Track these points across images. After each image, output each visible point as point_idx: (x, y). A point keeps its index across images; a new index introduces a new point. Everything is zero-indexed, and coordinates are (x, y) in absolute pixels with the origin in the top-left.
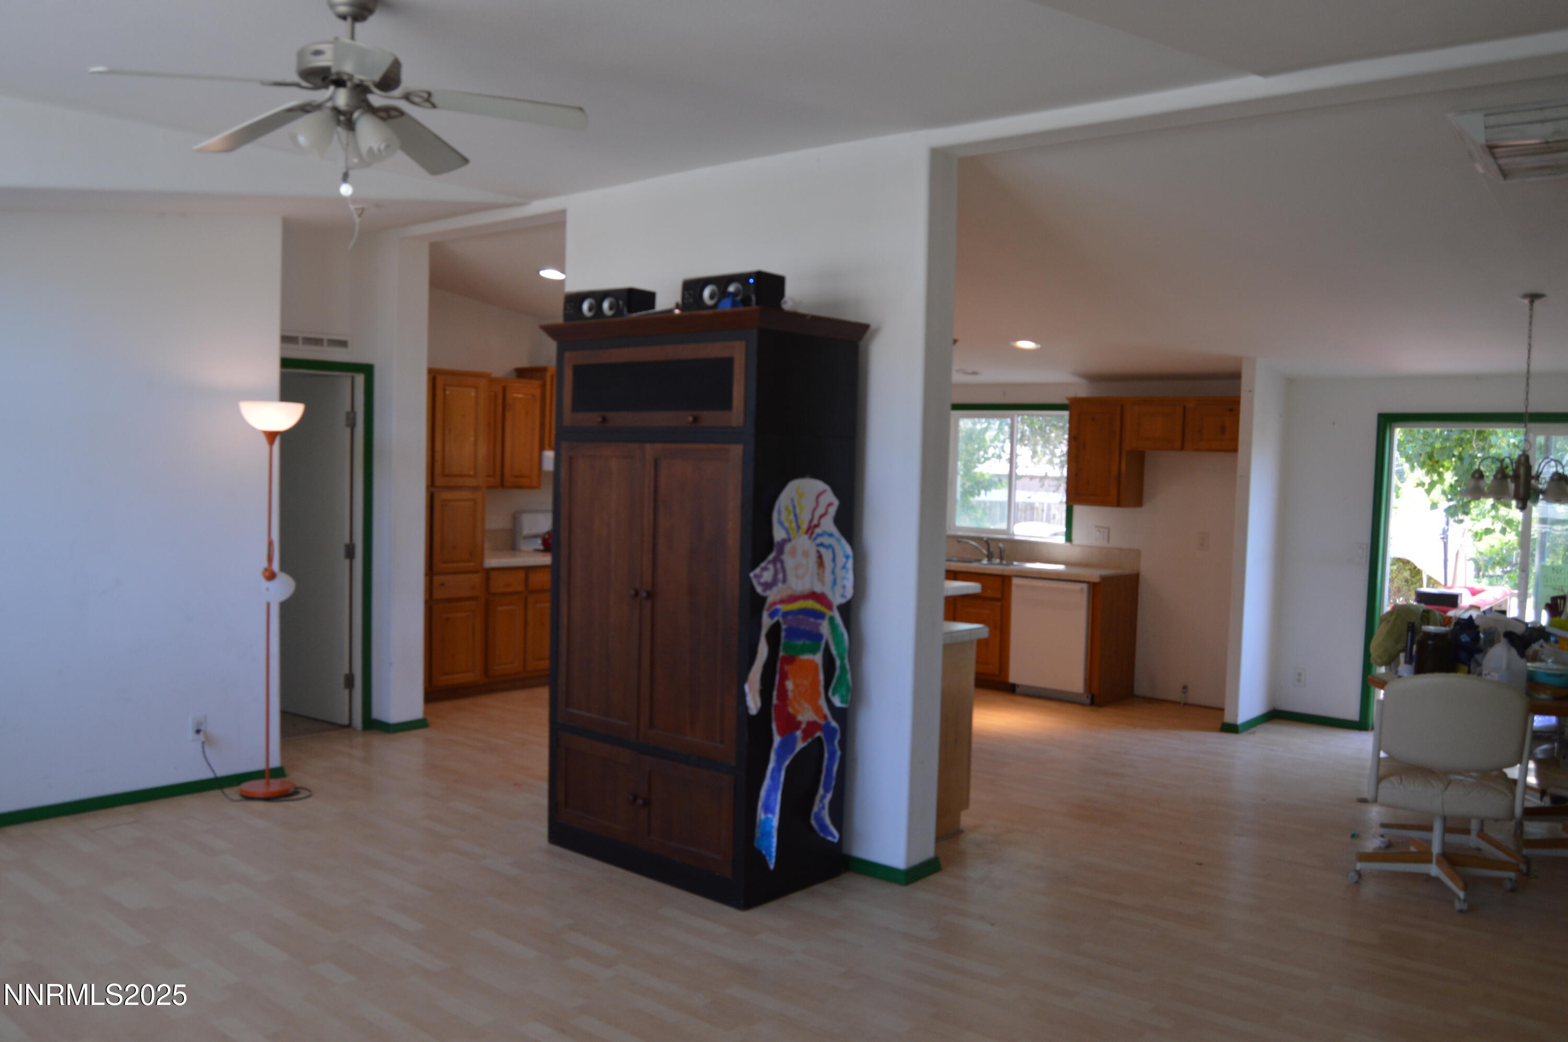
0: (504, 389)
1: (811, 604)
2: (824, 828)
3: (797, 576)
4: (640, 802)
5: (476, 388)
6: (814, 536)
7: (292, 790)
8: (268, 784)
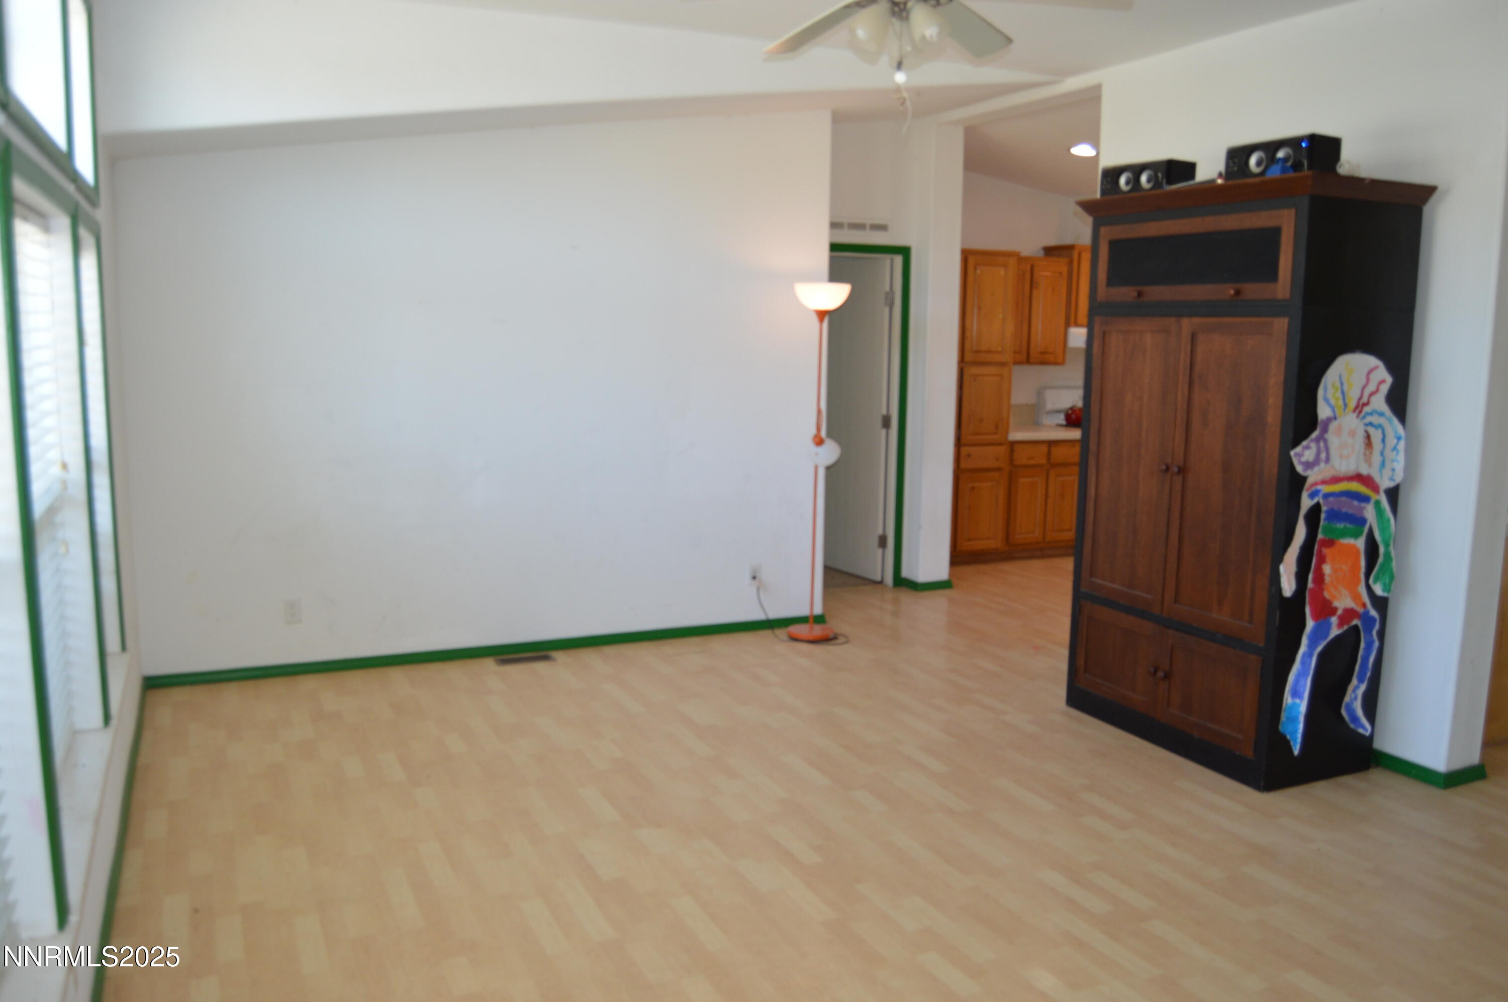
0: (1032, 267)
1: (1355, 486)
2: (1355, 719)
3: (1341, 457)
4: (1160, 674)
5: (1005, 266)
6: (1363, 414)
7: (831, 636)
8: (811, 629)
